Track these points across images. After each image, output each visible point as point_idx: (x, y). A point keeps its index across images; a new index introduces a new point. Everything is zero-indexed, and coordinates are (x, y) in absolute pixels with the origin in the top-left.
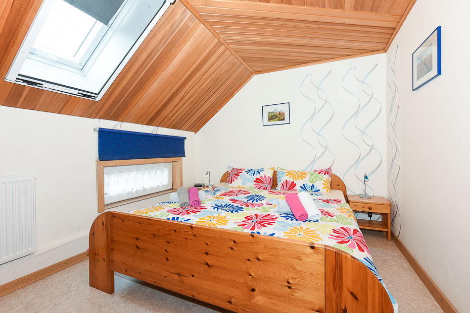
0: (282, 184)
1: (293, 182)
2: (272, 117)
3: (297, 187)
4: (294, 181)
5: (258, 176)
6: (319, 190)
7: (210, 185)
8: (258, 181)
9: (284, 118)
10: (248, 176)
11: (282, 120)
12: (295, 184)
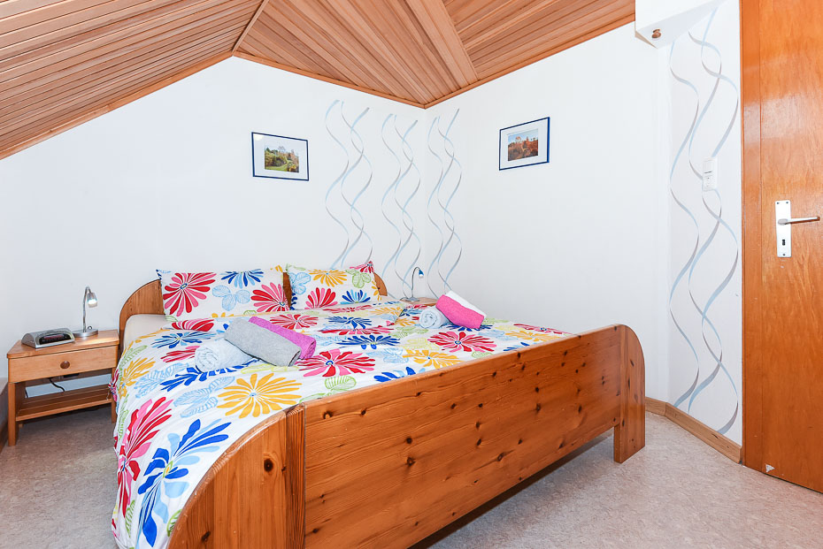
0: (309, 297)
1: (329, 290)
2: (274, 161)
3: (338, 299)
4: (330, 287)
5: (258, 286)
6: (369, 298)
7: (84, 330)
8: (259, 296)
9: (298, 168)
10: (233, 288)
11: (293, 171)
12: (334, 293)
